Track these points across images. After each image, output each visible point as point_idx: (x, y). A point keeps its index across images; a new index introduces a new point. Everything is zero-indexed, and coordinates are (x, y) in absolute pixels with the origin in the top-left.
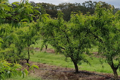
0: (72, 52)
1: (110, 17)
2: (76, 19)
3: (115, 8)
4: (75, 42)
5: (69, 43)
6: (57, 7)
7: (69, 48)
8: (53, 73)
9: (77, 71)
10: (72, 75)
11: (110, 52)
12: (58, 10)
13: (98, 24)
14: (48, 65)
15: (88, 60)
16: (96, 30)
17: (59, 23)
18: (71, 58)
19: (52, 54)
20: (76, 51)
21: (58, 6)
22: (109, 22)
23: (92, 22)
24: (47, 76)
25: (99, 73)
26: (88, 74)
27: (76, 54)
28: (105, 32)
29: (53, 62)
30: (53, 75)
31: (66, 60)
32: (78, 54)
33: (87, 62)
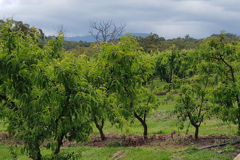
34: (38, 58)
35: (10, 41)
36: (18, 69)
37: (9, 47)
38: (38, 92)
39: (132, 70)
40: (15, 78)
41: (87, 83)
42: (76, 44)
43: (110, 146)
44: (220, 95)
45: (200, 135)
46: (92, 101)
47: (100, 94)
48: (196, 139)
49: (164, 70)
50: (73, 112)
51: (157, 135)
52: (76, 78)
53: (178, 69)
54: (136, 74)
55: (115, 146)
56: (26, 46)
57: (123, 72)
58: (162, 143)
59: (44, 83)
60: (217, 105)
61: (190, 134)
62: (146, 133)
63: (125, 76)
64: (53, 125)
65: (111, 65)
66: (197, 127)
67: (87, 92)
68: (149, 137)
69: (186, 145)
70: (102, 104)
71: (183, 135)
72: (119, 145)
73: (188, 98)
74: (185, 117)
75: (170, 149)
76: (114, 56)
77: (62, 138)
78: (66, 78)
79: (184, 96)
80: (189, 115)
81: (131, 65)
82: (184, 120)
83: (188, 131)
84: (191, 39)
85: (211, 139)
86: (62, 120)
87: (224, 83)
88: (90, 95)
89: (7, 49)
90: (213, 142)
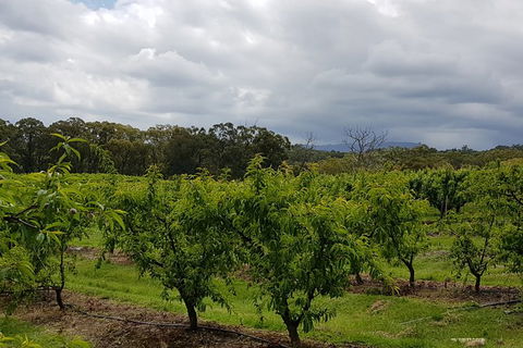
0: (181, 275)
1: (284, 194)
2: (197, 195)
3: (293, 143)
4: (191, 250)
5: (175, 252)
6: (143, 134)
7: (174, 266)
8: (128, 330)
9: (193, 326)
10: (181, 338)
11: (281, 284)
12: (146, 142)
13: (252, 209)
14: (116, 303)
15: (224, 296)
16: (246, 224)
17: (151, 199)
18: (180, 291)
19: (126, 268)
20: (193, 272)
21: (146, 134)
22: (281, 206)
23: (237, 203)
24: (112, 340)
25: (252, 330)
26: (223, 333)
27: (192, 281)
28: (270, 230)
29: (128, 291)
30: (129, 337)
31: (165, 296)
32: (197, 281)
33: (222, 300)
34: (290, 201)
35: (259, 180)
36: (266, 211)
37: (257, 186)
38: (287, 239)
39: (400, 215)
40: (262, 221)
41: (345, 232)
42: (328, 154)
43: (368, 293)
44: (510, 241)
45: (483, 285)
46: (351, 254)
47: (360, 245)
48: (477, 291)
49: (436, 195)
50: (328, 265)
51: (427, 282)
52: (333, 225)
53: (453, 193)
54: (405, 220)
55: (373, 293)
56: (276, 184)
57: (388, 216)
58: (433, 294)
59: (295, 229)
60: (504, 252)
61: (468, 283)
62: (412, 279)
63: (392, 222)
64: (304, 278)
65: (375, 210)
66: (478, 277)
67: (345, 243)
68: (416, 283)
69: (463, 298)
70: (364, 257)
71: (460, 284)
72: (379, 293)
73: (468, 242)
74: (464, 263)
75: (444, 303)
76: (379, 201)
77: (313, 291)
78: (321, 226)
79: (462, 238)
80: (469, 261)
81: (399, 209)
82: (462, 267)
83: (466, 280)
84: (470, 151)
85: (496, 293)
86: (315, 273)
87: (515, 224)
88: (349, 247)
89: (255, 189)
90: (499, 297)
